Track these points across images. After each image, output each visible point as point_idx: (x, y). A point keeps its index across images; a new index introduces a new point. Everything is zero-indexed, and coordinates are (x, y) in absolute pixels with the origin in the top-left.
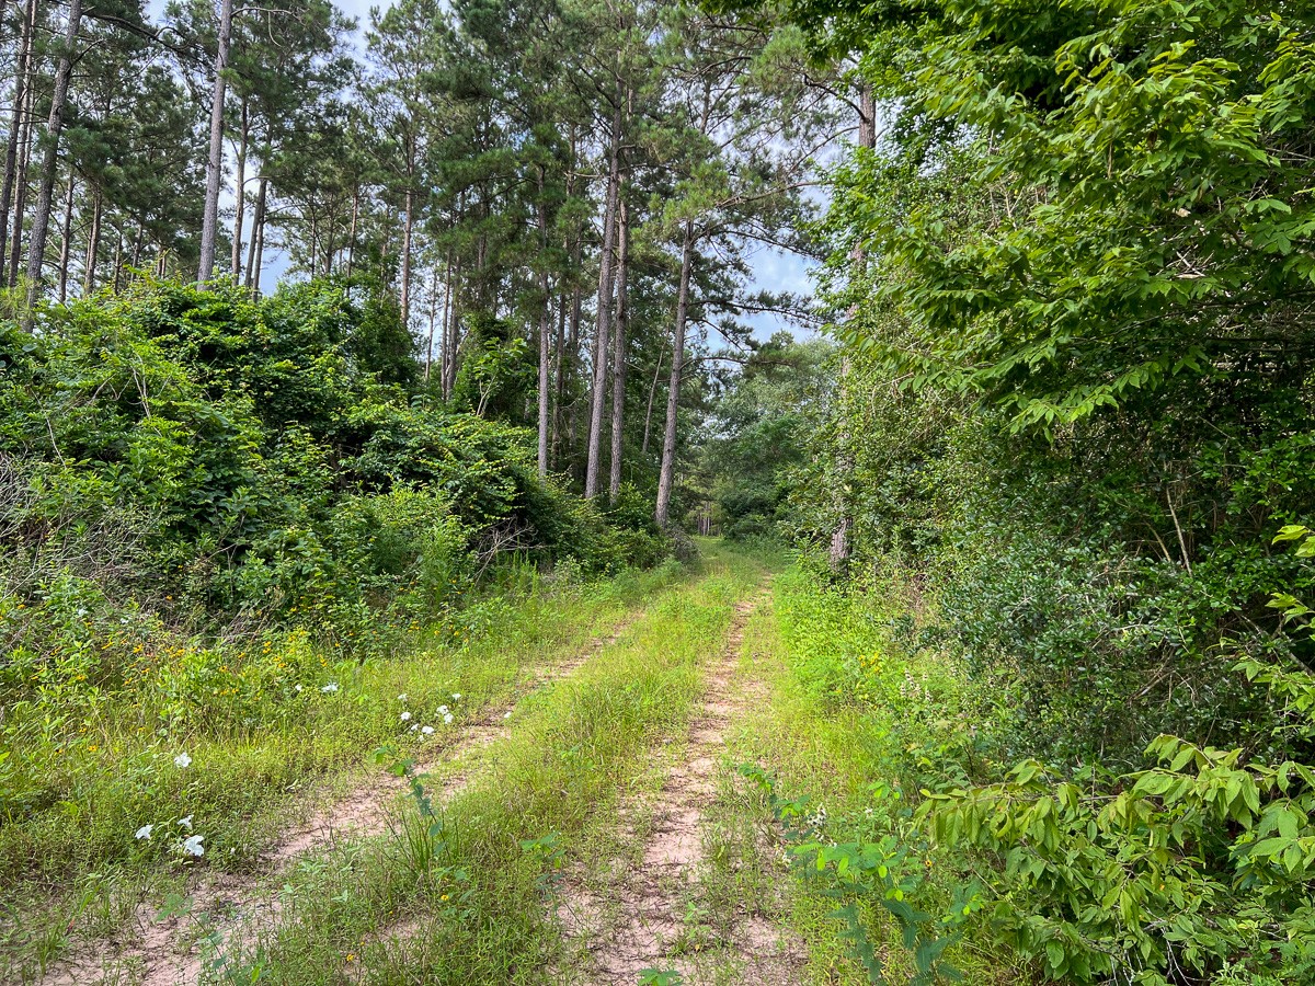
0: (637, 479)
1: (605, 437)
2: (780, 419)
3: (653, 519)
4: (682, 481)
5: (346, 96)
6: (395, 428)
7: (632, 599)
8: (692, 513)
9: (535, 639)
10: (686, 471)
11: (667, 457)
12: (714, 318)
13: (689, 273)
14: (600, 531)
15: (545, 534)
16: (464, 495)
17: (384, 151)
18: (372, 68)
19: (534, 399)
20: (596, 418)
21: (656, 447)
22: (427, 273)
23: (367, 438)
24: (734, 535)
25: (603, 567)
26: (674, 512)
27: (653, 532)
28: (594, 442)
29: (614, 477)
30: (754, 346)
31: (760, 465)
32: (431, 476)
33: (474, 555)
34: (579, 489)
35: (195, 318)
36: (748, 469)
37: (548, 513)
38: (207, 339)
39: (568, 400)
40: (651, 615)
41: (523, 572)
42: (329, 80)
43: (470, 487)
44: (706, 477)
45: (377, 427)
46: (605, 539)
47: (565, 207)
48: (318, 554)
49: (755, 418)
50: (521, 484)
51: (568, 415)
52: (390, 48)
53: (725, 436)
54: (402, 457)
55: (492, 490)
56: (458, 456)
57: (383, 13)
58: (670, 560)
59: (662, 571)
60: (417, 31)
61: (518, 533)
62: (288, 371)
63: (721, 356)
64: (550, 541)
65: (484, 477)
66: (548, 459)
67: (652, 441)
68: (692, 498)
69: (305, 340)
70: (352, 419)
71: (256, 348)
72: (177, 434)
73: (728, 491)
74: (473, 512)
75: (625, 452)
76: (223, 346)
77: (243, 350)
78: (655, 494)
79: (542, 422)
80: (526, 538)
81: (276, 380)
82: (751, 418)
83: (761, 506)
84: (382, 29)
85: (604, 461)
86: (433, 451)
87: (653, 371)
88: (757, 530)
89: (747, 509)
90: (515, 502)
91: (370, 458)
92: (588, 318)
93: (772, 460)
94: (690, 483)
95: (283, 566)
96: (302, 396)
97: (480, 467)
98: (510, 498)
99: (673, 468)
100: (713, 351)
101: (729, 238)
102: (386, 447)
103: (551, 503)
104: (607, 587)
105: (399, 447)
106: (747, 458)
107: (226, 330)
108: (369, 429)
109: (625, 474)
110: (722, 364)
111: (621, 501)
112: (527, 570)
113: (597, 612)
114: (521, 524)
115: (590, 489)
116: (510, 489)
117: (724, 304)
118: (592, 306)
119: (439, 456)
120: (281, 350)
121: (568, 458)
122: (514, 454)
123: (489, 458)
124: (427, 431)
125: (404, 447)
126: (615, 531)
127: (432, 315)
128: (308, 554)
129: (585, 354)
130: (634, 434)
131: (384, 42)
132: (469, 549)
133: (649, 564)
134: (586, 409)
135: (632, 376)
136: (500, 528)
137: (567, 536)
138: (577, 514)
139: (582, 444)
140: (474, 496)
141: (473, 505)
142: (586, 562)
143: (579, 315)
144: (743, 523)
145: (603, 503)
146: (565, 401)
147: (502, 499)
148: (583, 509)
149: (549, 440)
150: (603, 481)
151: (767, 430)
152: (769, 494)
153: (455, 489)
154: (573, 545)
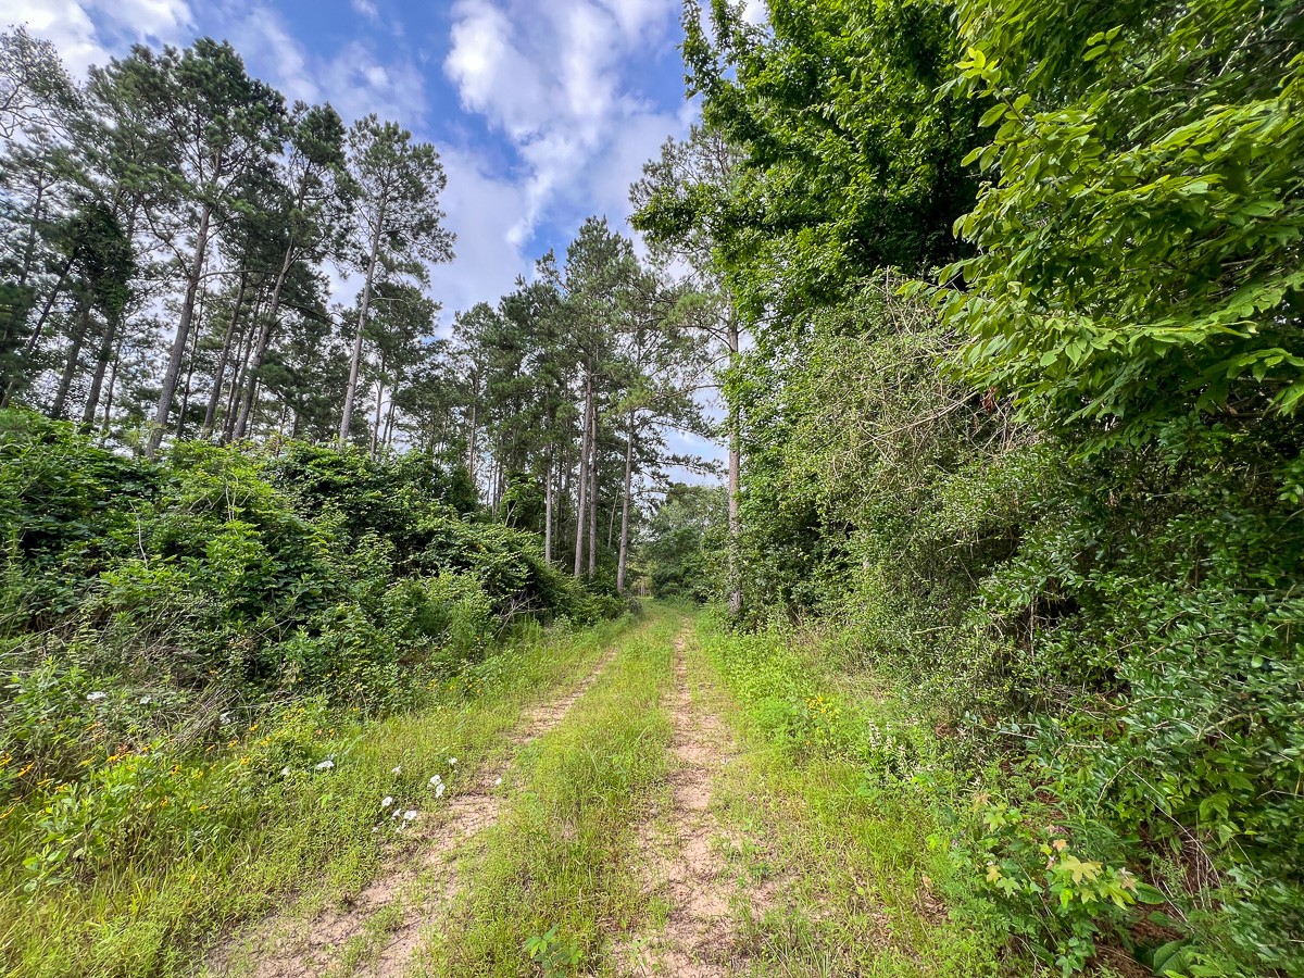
0: (605, 564)
1: (585, 540)
2: (683, 528)
3: (616, 588)
4: (628, 566)
5: (440, 358)
6: (449, 534)
7: (605, 642)
8: (635, 584)
9: (536, 682)
10: (631, 560)
11: (622, 550)
12: (646, 470)
13: (633, 445)
14: (584, 597)
15: (548, 600)
16: (493, 575)
17: (462, 388)
18: (457, 343)
19: (544, 518)
20: (580, 528)
21: (616, 546)
22: (487, 455)
23: (430, 541)
24: (660, 595)
25: (586, 620)
26: (627, 583)
27: (615, 595)
28: (579, 542)
29: (592, 562)
30: (670, 485)
31: (672, 555)
32: (471, 564)
33: (497, 618)
34: (570, 570)
35: (318, 465)
36: (666, 557)
37: (551, 586)
38: (324, 478)
39: (563, 519)
40: (619, 654)
41: (531, 628)
42: (432, 350)
43: (496, 569)
44: (642, 562)
45: (436, 533)
46: (587, 601)
47: (561, 407)
48: (360, 625)
49: (669, 529)
50: (532, 567)
51: (564, 528)
52: (466, 332)
53: (652, 540)
54: (451, 552)
55: (512, 572)
56: (489, 550)
57: (462, 314)
58: (627, 613)
59: (623, 620)
60: (481, 325)
61: (528, 600)
62: (378, 498)
63: (652, 490)
64: (552, 605)
65: (507, 563)
66: (552, 553)
67: (613, 543)
68: (636, 575)
69: (394, 479)
70: (419, 528)
71: (358, 484)
72: (249, 533)
73: (655, 570)
74: (499, 587)
75: (597, 548)
76: (334, 482)
77: (349, 485)
78: (616, 573)
79: (548, 531)
80: (533, 603)
81: (369, 504)
82: (667, 529)
83: (675, 578)
84: (461, 323)
85: (586, 555)
86: (473, 547)
87: (612, 503)
88: (674, 592)
89: (667, 580)
90: (528, 579)
91: (430, 553)
92: (575, 476)
93: (679, 551)
94: (634, 566)
95: (328, 636)
96: (387, 513)
97: (504, 557)
98: (524, 577)
99: (626, 558)
100: (648, 487)
101: (654, 426)
102: (441, 546)
103: (553, 580)
104: (589, 635)
105: (450, 546)
106: (666, 551)
107: (338, 473)
108: (431, 534)
109: (597, 562)
110: (653, 495)
111: (597, 577)
112: (535, 626)
113: (582, 655)
114: (530, 595)
115: (577, 570)
116: (524, 571)
117: (652, 462)
118: (577, 470)
119: (478, 551)
120: (376, 485)
121: (563, 551)
122: (529, 548)
123: (511, 551)
124: (470, 535)
125: (454, 545)
126: (593, 597)
127: (489, 478)
128: (352, 626)
129: (574, 496)
130: (602, 537)
131: (462, 330)
132: (492, 614)
133: (614, 616)
134: (574, 524)
135: (601, 505)
136: (516, 598)
137: (563, 600)
138: (569, 586)
139: (573, 544)
140: (499, 576)
141: (496, 583)
142: (575, 618)
143: (570, 475)
144: (665, 588)
145: (585, 579)
146: (562, 520)
147: (519, 578)
148: (573, 583)
149: (552, 541)
150: (585, 565)
151: (676, 535)
152: (679, 571)
153: (485, 572)
154: (567, 608)
